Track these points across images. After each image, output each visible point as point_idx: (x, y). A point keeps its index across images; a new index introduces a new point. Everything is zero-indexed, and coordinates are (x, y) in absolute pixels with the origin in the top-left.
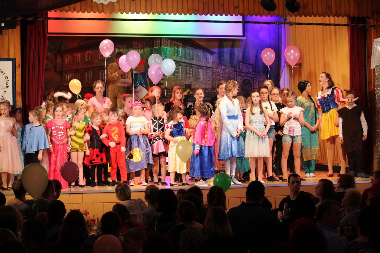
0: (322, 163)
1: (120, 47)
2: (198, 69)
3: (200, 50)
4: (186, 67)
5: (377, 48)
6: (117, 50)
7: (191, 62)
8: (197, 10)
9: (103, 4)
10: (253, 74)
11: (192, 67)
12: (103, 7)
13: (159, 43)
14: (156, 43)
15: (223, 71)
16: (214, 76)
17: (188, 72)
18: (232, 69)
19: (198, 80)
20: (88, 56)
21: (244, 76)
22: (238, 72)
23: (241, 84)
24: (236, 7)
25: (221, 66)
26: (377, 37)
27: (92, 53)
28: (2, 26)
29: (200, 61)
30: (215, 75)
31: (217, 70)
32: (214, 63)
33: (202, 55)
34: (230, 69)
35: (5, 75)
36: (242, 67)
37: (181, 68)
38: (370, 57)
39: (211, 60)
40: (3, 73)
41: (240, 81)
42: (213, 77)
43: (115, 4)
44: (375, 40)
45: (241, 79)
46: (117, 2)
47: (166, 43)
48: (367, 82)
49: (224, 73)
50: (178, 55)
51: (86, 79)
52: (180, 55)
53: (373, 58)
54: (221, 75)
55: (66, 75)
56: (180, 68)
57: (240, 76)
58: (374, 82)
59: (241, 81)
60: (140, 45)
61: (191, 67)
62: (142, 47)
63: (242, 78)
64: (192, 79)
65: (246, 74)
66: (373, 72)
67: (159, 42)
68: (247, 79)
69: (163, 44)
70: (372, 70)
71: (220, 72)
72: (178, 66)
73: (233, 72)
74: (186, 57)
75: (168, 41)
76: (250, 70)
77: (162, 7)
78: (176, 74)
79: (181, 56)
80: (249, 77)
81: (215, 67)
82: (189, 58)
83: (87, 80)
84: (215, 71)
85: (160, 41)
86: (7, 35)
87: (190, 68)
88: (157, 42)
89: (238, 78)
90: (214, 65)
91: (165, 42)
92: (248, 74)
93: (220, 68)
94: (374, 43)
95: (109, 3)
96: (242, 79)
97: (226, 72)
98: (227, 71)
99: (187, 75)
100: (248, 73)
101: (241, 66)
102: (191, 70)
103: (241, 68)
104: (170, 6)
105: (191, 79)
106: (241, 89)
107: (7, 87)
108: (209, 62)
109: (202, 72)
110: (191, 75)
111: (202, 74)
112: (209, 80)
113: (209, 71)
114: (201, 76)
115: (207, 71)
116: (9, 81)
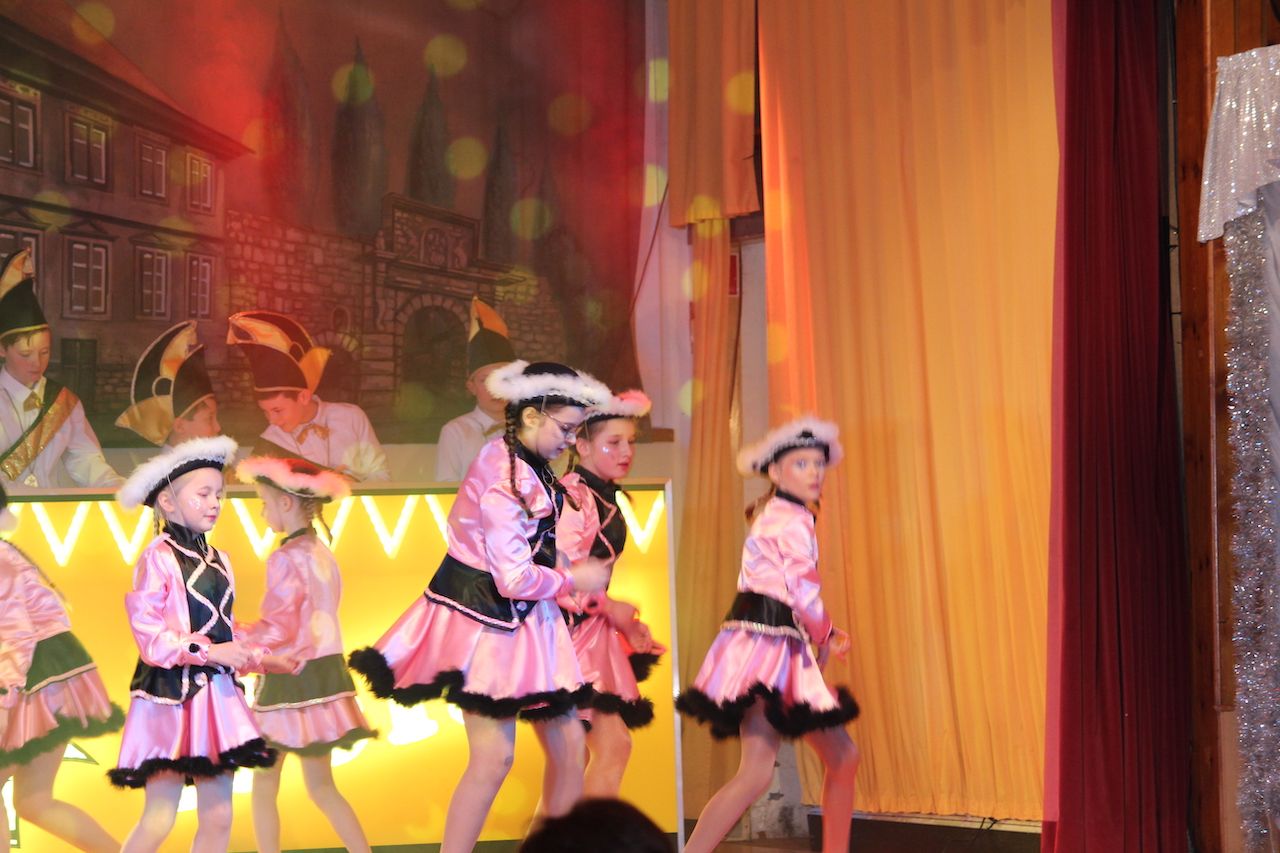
0: (894, 810)
2: (139, 247)
3: (152, 135)
4: (67, 237)
5: (1238, 112)
7: (94, 205)
10: (470, 279)
11: (100, 234)
15: (291, 262)
16: (239, 292)
17: (75, 264)
18: (349, 247)
19: (139, 317)
21: (418, 293)
22: (382, 267)
23: (400, 341)
25: (279, 232)
26: (1241, 46)
29: (153, 196)
30: (245, 286)
31: (258, 252)
32: (237, 213)
33: (163, 163)
34: (335, 246)
36: (405, 235)
38: (1192, 171)
39: (221, 191)
41: (395, 320)
42: (231, 297)
44: (1227, 65)
45: (403, 309)
48: (1177, 320)
49: (296, 272)
50: (12, 163)
52: (30, 165)
53: (1212, 177)
54: (281, 286)
56: (27, 239)
57: (397, 287)
58: (1223, 322)
59: (402, 317)
61: (97, 237)
63: (408, 302)
64: (102, 309)
65: (430, 278)
66: (1211, 258)
68: (437, 309)
70: (1204, 245)
71: (277, 265)
72: (15, 229)
73: (355, 267)
74: (68, 173)
76: (455, 256)
79: (35, 167)
80: (446, 295)
81: (242, 237)
82: (85, 178)
84: (247, 262)
87: (92, 241)
89: (382, 303)
90: (236, 225)
92: (444, 280)
93: (275, 244)
94: (1220, 81)
96: (410, 311)
97: (308, 267)
98: (318, 258)
99: (75, 286)
100: (442, 271)
101: (398, 232)
102: (100, 253)
103: (402, 240)
105: (96, 309)
106: (399, 371)
108: (208, 205)
109: (163, 269)
110: (99, 286)
111: (163, 275)
112: (206, 312)
113: (205, 261)
114: (159, 288)
115: (197, 259)
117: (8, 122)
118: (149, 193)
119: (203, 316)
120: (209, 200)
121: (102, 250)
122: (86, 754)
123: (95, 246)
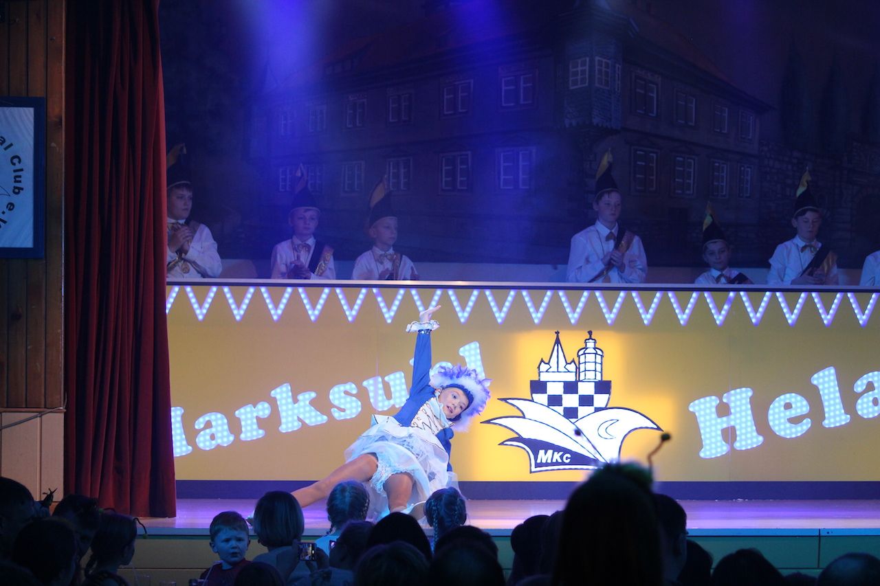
1: (457, 83)
2: (712, 160)
3: (720, 100)
4: (672, 153)
6: (447, 95)
7: (688, 136)
11: (691, 152)
13: (583, 72)
14: (576, 74)
15: (795, 169)
16: (766, 184)
17: (677, 168)
18: (827, 161)
19: (711, 197)
20: (351, 112)
21: (865, 186)
22: (845, 172)
23: (855, 213)
25: (789, 152)
27: (365, 100)
29: (721, 133)
30: (769, 181)
31: (777, 163)
32: (765, 143)
33: (726, 115)
34: (820, 160)
35: (11, 151)
36: (858, 155)
37: (655, 155)
39: (757, 131)
40: (5, 146)
41: (852, 201)
42: (762, 187)
47: (607, 73)
50: (645, 114)
51: (346, 186)
52: (654, 115)
54: (789, 181)
55: (281, 170)
56: (651, 154)
57: (854, 184)
59: (856, 200)
60: (522, 77)
61: (689, 154)
62: (528, 85)
63: (860, 192)
64: (691, 193)
67: (585, 70)
69: (597, 76)
71: (788, 170)
72: (645, 149)
73: (830, 172)
74: (674, 119)
75: (615, 67)
78: (638, 176)
79: (657, 117)
81: (768, 155)
82: (683, 122)
83: (346, 189)
84: (771, 169)
85: (587, 68)
87: (686, 156)
88: (580, 68)
90: (765, 149)
91: (604, 69)
93: (786, 159)
96: (860, 197)
99: (677, 180)
101: (855, 154)
102: (689, 163)
103: (857, 158)
105: (688, 192)
107: (17, 191)
108: (750, 137)
109: (725, 171)
110: (690, 179)
111: (725, 174)
112: (748, 195)
113: (748, 167)
114: (723, 182)
115: (743, 166)
116: (22, 170)
117: (642, 92)
118: (718, 130)
119: (747, 197)
120: (751, 134)
121: (692, 161)
122: (657, 426)
123: (688, 158)
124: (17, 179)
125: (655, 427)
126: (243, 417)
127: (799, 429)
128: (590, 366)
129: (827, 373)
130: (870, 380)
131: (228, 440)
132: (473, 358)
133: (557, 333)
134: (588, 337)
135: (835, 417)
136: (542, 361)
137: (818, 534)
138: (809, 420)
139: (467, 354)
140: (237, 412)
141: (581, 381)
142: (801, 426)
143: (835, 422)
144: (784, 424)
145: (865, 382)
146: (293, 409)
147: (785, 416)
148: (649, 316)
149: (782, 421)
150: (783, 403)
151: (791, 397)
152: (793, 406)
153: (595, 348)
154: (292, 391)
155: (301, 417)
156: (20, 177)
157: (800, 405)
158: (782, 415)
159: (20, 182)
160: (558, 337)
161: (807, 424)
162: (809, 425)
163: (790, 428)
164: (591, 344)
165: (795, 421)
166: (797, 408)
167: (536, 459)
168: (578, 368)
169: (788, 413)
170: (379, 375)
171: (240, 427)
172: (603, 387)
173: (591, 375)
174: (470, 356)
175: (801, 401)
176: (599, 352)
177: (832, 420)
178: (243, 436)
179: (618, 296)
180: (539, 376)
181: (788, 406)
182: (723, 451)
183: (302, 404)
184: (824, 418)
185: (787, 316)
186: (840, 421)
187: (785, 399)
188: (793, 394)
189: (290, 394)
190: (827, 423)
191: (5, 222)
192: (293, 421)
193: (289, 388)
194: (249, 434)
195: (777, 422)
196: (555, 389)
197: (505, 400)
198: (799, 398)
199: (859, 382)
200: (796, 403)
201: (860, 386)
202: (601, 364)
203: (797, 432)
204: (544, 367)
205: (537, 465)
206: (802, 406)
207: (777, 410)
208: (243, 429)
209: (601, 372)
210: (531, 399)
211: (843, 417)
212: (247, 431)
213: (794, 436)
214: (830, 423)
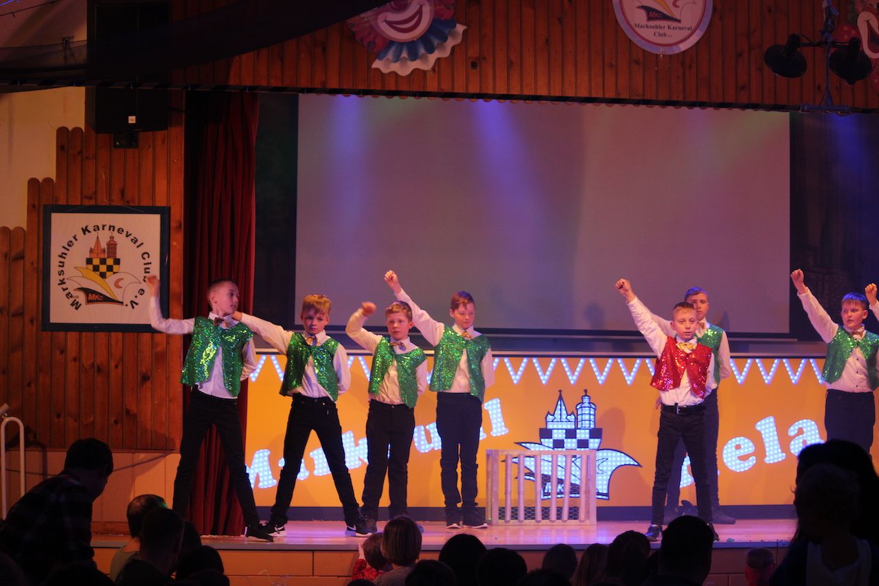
8: (641, 92)
9: (396, 73)
12: (397, 82)
24: (743, 88)
28: (130, 122)
35: (142, 249)
40: (138, 244)
43: (428, 74)
46: (433, 69)
77: (549, 84)
86: (151, 149)
95: (412, 72)
104: (570, 81)
116: (150, 263)
124: (147, 270)
125: (636, 464)
126: (316, 457)
127: (746, 464)
128: (587, 417)
129: (767, 421)
130: (800, 426)
131: (305, 476)
132: (495, 411)
133: (560, 391)
134: (584, 394)
135: (773, 455)
136: (549, 413)
137: (776, 546)
138: (754, 457)
139: (490, 408)
140: (311, 454)
141: (579, 429)
142: (748, 462)
143: (774, 459)
144: (735, 461)
145: (797, 427)
146: (354, 451)
147: (736, 455)
148: (631, 378)
149: (734, 458)
150: (734, 445)
151: (740, 440)
152: (742, 447)
153: (589, 403)
154: (354, 437)
155: (361, 457)
156: (149, 268)
157: (747, 446)
158: (734, 454)
159: (149, 272)
160: (560, 394)
161: (752, 461)
162: (755, 462)
163: (740, 464)
164: (586, 400)
165: (744, 458)
166: (745, 448)
167: (544, 489)
168: (576, 418)
169: (738, 452)
170: (421, 425)
171: (314, 464)
172: (595, 433)
173: (586, 424)
174: (492, 410)
175: (748, 443)
176: (593, 406)
177: (772, 458)
178: (316, 472)
179: (607, 362)
180: (546, 425)
181: (738, 447)
182: (688, 482)
183: (362, 447)
184: (765, 456)
185: (737, 377)
186: (778, 458)
187: (735, 442)
188: (742, 438)
189: (353, 439)
190: (767, 460)
191: (137, 304)
192: (354, 461)
193: (352, 435)
194: (320, 471)
195: (729, 459)
196: (558, 435)
197: (520, 444)
198: (746, 441)
199: (792, 428)
200: (745, 443)
201: (792, 431)
202: (594, 415)
203: (745, 467)
204: (550, 418)
205: (545, 494)
206: (749, 447)
207: (729, 450)
208: (316, 467)
209: (594, 422)
210: (539, 442)
211: (780, 455)
212: (319, 468)
213: (742, 470)
214: (770, 460)
